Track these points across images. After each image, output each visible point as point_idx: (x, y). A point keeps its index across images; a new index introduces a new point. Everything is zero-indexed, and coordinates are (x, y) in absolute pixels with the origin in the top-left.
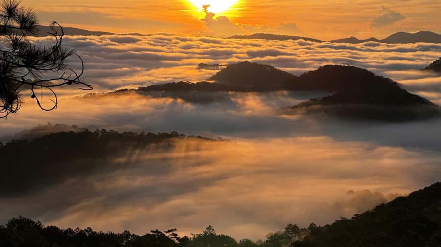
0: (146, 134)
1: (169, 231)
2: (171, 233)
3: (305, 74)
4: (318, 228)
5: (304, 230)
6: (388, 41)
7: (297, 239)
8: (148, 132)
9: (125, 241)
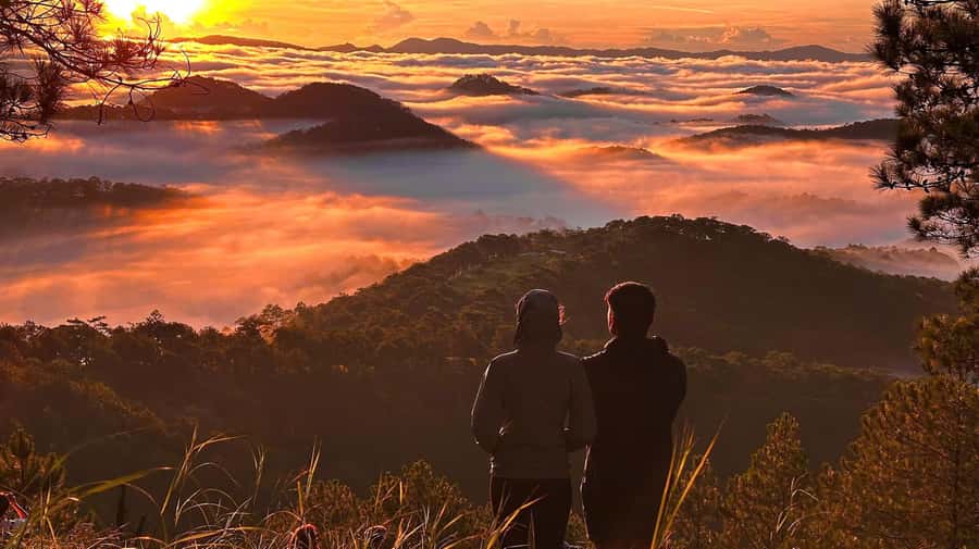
0: (49, 180)
1: (95, 320)
2: (97, 322)
3: (283, 94)
4: (308, 310)
5: (289, 312)
6: (398, 49)
7: (279, 324)
8: (53, 177)
9: (28, 336)
